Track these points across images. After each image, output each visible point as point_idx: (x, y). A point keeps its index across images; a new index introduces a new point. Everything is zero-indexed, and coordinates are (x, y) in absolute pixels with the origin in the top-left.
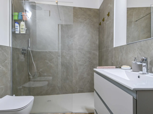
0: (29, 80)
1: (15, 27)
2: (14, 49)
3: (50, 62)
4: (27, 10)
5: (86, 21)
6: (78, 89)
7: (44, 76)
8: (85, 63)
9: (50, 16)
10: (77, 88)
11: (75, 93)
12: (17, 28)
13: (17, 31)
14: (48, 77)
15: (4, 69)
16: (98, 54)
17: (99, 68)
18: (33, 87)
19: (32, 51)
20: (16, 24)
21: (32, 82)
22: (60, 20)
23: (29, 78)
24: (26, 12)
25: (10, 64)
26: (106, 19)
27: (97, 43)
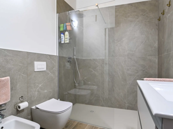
0: (75, 87)
1: (61, 38)
2: (61, 58)
3: (94, 71)
4: (73, 20)
5: (138, 18)
6: (127, 105)
7: (89, 85)
8: (137, 73)
9: (96, 21)
10: (125, 103)
11: (123, 109)
12: (62, 39)
13: (62, 41)
14: (92, 86)
15: (52, 75)
16: (157, 60)
17: (147, 80)
18: (78, 95)
19: (77, 59)
20: (61, 34)
21: (77, 90)
22: (105, 23)
23: (75, 86)
24: (73, 22)
25: (57, 71)
26: (166, 11)
27: (156, 45)
